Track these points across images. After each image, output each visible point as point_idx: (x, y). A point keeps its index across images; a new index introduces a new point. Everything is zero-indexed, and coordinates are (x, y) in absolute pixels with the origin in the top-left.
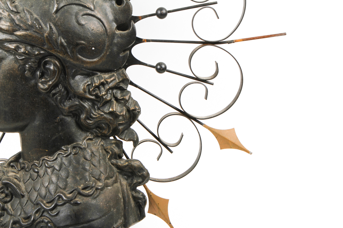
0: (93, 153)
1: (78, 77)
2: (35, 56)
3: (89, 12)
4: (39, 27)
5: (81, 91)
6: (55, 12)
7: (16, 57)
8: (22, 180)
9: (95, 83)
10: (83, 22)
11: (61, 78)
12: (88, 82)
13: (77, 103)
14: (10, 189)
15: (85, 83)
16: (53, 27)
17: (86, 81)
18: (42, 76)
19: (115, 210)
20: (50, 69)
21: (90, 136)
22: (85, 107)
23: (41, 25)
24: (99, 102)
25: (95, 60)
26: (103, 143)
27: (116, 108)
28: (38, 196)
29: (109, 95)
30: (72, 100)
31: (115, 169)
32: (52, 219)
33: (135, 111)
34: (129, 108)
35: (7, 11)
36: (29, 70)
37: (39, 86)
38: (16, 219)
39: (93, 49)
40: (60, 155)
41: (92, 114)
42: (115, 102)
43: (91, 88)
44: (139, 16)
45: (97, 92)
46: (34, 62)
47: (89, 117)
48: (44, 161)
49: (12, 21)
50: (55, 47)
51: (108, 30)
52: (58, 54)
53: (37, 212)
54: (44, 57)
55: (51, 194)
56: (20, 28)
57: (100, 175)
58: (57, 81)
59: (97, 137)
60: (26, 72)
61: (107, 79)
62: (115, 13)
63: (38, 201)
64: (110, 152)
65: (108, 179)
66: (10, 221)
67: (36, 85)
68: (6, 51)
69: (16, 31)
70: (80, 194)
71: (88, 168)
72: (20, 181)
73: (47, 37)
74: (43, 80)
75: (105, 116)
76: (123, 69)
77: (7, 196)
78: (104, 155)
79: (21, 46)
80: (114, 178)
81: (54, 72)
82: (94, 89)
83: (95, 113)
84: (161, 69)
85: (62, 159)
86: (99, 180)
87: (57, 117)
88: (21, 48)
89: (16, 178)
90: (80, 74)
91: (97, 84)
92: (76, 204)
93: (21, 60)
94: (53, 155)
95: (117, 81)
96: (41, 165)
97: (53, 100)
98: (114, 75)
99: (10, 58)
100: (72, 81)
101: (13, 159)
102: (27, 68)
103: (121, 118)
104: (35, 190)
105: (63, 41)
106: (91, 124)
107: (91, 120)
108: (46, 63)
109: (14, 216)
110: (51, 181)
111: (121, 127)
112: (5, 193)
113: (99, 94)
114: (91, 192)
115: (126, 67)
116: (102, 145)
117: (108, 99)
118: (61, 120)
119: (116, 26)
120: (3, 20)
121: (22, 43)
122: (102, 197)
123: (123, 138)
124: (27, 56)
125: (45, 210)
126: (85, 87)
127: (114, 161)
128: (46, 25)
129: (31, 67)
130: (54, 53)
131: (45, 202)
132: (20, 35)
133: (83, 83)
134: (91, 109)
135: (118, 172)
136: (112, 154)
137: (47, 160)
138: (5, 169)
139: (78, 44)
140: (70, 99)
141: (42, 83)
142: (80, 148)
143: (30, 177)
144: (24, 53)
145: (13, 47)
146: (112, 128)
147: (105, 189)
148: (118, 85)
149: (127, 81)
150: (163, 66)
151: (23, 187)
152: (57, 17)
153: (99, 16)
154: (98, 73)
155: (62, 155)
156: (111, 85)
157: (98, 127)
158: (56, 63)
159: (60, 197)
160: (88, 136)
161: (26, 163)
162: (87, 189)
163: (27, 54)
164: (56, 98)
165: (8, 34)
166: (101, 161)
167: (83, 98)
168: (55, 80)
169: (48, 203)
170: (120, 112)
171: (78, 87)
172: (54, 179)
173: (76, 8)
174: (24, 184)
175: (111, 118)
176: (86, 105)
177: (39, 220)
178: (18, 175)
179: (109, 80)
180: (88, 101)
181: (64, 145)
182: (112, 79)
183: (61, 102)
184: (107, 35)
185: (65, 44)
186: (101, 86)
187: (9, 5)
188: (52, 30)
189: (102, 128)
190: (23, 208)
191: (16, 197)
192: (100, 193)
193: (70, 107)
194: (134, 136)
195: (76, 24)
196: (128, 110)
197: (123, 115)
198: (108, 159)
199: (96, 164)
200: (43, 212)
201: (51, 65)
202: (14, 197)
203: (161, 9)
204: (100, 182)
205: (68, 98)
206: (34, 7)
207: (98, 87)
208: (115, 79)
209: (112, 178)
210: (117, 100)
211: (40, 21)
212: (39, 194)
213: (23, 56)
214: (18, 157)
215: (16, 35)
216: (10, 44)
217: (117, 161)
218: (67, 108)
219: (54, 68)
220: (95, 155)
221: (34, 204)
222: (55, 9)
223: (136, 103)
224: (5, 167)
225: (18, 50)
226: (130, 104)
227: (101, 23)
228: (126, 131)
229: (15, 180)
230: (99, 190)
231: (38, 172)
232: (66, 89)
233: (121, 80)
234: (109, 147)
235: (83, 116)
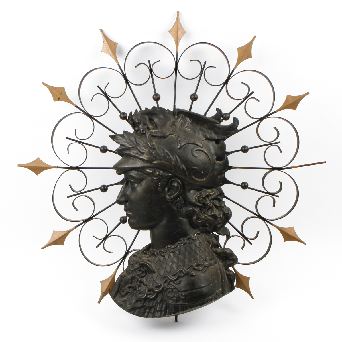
0: (201, 243)
1: (192, 191)
2: (166, 177)
3: (200, 148)
4: (169, 158)
5: (194, 201)
6: (179, 148)
7: (153, 178)
8: (153, 262)
9: (203, 195)
10: (196, 155)
11: (181, 192)
12: (198, 194)
13: (191, 209)
14: (145, 268)
15: (197, 195)
16: (177, 158)
17: (196, 194)
18: (169, 191)
19: (217, 282)
20: (174, 186)
21: (198, 232)
22: (196, 211)
23: (170, 157)
24: (204, 208)
25: (203, 180)
26: (206, 237)
27: (216, 212)
28: (166, 272)
29: (212, 203)
30: (187, 207)
31: (214, 254)
32: (176, 286)
33: (228, 215)
34: (224, 212)
35: (148, 148)
36: (161, 187)
37: (166, 197)
38: (150, 288)
39: (202, 172)
40: (179, 244)
41: (200, 217)
42: (215, 208)
43: (200, 199)
44: (229, 152)
45: (204, 201)
46: (164, 181)
47: (198, 218)
48: (168, 248)
49: (151, 154)
50: (178, 171)
51: (211, 161)
52: (181, 175)
53: (165, 282)
54: (171, 177)
55: (175, 270)
56: (156, 159)
57: (206, 257)
58: (179, 193)
59: (203, 232)
60: (159, 188)
61: (210, 193)
62: (215, 149)
63: (165, 275)
64: (212, 243)
65: (211, 261)
66: (145, 290)
67: (165, 196)
68: (146, 174)
69: (154, 161)
70: (194, 269)
71: (198, 252)
72: (151, 263)
73: (174, 164)
74: (169, 193)
75: (209, 218)
76: (220, 186)
77: (143, 272)
78: (207, 245)
79: (156, 171)
80: (215, 260)
81: (177, 187)
82: (202, 199)
83: (203, 216)
84: (244, 186)
85: (180, 247)
86: (206, 260)
87: (177, 218)
88: (157, 172)
89: (149, 261)
90: (193, 189)
91: (204, 196)
92: (192, 276)
93: (156, 180)
94: (174, 244)
95: (217, 194)
96: (166, 251)
97: (175, 207)
98: (214, 190)
99: (149, 179)
100: (188, 194)
101: (146, 249)
102: (160, 185)
103: (219, 219)
104: (162, 268)
105: (184, 167)
106: (199, 223)
107: (199, 221)
108: (172, 182)
109: (148, 286)
110: (174, 262)
111: (219, 226)
112: (141, 271)
113: (205, 203)
114: (201, 268)
115: (221, 185)
116: (206, 238)
117: (211, 206)
118: (180, 220)
119: (216, 157)
120: (145, 154)
121: (158, 168)
122: (208, 272)
123: (220, 233)
124: (160, 177)
125: (171, 281)
126: (197, 198)
127: (214, 249)
128: (173, 157)
129: (162, 184)
130: (178, 175)
131: (170, 275)
132: (156, 164)
133: (195, 195)
134: (199, 213)
135: (217, 257)
136: (213, 244)
137: (170, 248)
138: (140, 255)
139: (193, 169)
140: (186, 206)
141: (169, 195)
142: (193, 239)
143: (159, 260)
144: (159, 175)
145: (151, 172)
146: (213, 226)
147: (210, 267)
148: (217, 197)
149: (222, 194)
150: (246, 184)
151: (154, 267)
152: (180, 151)
153: (206, 151)
154: (204, 189)
155: (181, 244)
156: (213, 196)
157: (204, 225)
158: (179, 182)
159: (181, 271)
160: (197, 232)
161: (155, 250)
162: (199, 266)
163: (160, 176)
164: (178, 205)
165: (148, 163)
166: (206, 248)
167: (194, 205)
168: (178, 193)
169: (173, 276)
170: (219, 215)
171: (192, 198)
172: (175, 260)
173: (192, 146)
174: (155, 264)
175: (213, 219)
176: (197, 210)
177: (166, 288)
178: (150, 259)
179: (211, 194)
180: (198, 208)
181: (181, 238)
182: (213, 193)
183: (181, 208)
184: (211, 163)
185: (185, 169)
186: (206, 198)
187: (149, 144)
188: (177, 160)
189: (206, 226)
190: (154, 280)
191: (149, 273)
192: (207, 269)
193: (186, 212)
194: (227, 231)
195: (192, 156)
196: (224, 214)
197: (220, 217)
198: (210, 247)
199: (203, 250)
200: (170, 282)
201: (175, 183)
202: (148, 273)
203: (244, 147)
204: (207, 262)
205: (185, 205)
206: (165, 146)
207: (204, 198)
208: (215, 193)
209: (213, 260)
210: (216, 207)
211: (170, 154)
212: (166, 271)
213: (158, 177)
214: (148, 247)
215: (154, 164)
216: (149, 169)
217: (215, 249)
218: (184, 212)
219: (177, 184)
220: (202, 244)
221: (163, 277)
222: (179, 147)
223: (229, 209)
224: (140, 254)
225: (155, 173)
226: (225, 209)
227: (207, 156)
228: (222, 229)
229: (148, 262)
230: (207, 267)
231: (164, 256)
232: (184, 199)
233: (219, 193)
234: (210, 239)
235: (194, 218)
